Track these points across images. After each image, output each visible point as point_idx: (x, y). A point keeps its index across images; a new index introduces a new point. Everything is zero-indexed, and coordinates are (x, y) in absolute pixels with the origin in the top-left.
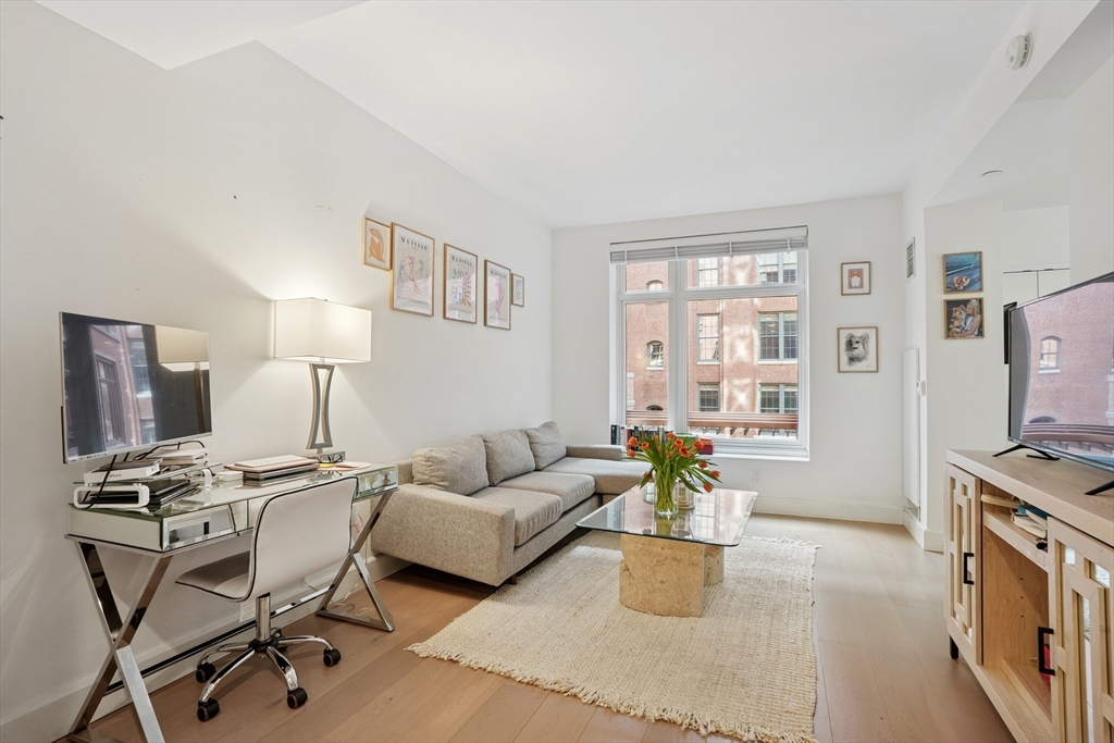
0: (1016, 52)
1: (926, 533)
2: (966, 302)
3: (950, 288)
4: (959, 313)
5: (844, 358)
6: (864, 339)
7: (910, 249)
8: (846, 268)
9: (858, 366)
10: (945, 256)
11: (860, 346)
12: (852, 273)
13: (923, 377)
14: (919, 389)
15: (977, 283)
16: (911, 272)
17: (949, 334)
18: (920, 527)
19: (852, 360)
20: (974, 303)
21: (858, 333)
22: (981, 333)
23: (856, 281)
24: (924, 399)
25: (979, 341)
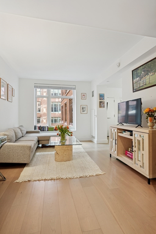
0: (118, 65)
1: (97, 141)
2: (102, 102)
3: (100, 99)
4: (101, 104)
5: (82, 111)
6: (85, 107)
7: (93, 92)
8: (82, 94)
9: (84, 112)
10: (100, 94)
11: (84, 109)
12: (83, 95)
13: (96, 114)
14: (95, 116)
15: (103, 99)
16: (93, 96)
17: (100, 107)
18: (95, 140)
19: (83, 111)
20: (103, 102)
21: (84, 106)
22: (104, 107)
23: (84, 97)
24: (96, 118)
25: (104, 108)
